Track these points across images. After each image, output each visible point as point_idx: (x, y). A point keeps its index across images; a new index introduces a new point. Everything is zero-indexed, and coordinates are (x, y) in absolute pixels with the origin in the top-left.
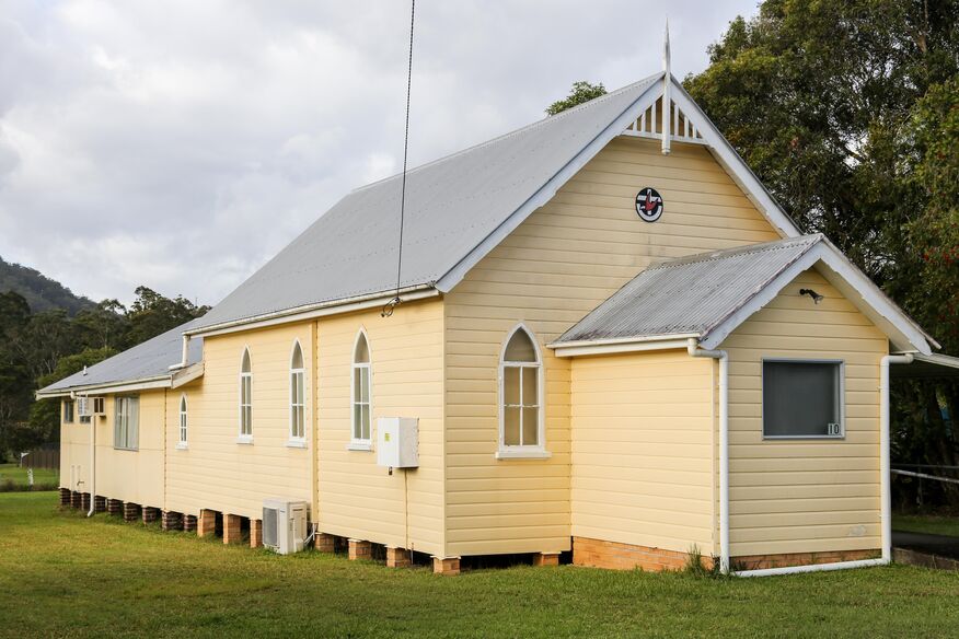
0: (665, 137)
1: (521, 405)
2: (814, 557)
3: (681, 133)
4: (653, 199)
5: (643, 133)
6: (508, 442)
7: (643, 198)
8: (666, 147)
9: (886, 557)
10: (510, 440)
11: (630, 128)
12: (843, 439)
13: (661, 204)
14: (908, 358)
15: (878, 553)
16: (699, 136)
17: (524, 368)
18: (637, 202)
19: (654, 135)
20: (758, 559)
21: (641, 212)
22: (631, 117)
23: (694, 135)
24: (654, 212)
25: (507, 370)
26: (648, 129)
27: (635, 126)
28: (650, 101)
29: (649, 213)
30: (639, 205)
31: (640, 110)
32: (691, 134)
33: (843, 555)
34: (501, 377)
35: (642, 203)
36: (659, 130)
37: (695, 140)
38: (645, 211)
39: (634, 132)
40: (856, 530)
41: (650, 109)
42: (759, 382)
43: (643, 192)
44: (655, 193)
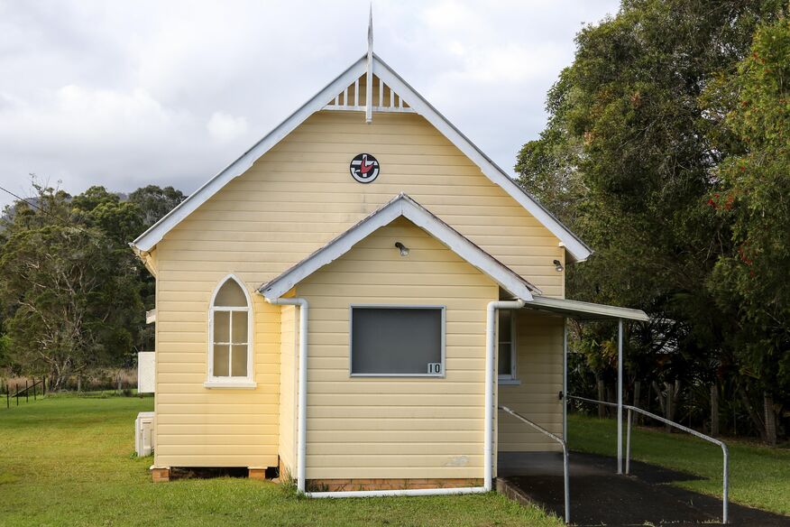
0: (368, 109)
1: (231, 343)
2: (407, 483)
3: (387, 104)
4: (368, 163)
5: (345, 107)
6: (216, 374)
7: (359, 163)
8: (369, 117)
9: (487, 486)
10: (219, 371)
11: (332, 103)
12: (443, 378)
13: (378, 167)
14: (518, 304)
15: (479, 482)
16: (405, 105)
17: (234, 312)
18: (352, 166)
19: (357, 108)
20: (343, 482)
21: (356, 175)
22: (333, 94)
23: (401, 104)
24: (370, 174)
25: (216, 314)
26: (351, 103)
27: (337, 101)
28: (354, 77)
29: (365, 175)
30: (353, 169)
31: (343, 86)
32: (397, 105)
33: (440, 483)
34: (211, 319)
35: (357, 167)
36: (362, 103)
37: (401, 109)
38: (360, 175)
39: (336, 107)
40: (454, 460)
41: (354, 85)
42: (347, 325)
43: (359, 157)
44: (370, 158)
